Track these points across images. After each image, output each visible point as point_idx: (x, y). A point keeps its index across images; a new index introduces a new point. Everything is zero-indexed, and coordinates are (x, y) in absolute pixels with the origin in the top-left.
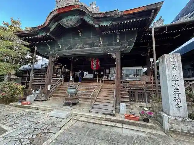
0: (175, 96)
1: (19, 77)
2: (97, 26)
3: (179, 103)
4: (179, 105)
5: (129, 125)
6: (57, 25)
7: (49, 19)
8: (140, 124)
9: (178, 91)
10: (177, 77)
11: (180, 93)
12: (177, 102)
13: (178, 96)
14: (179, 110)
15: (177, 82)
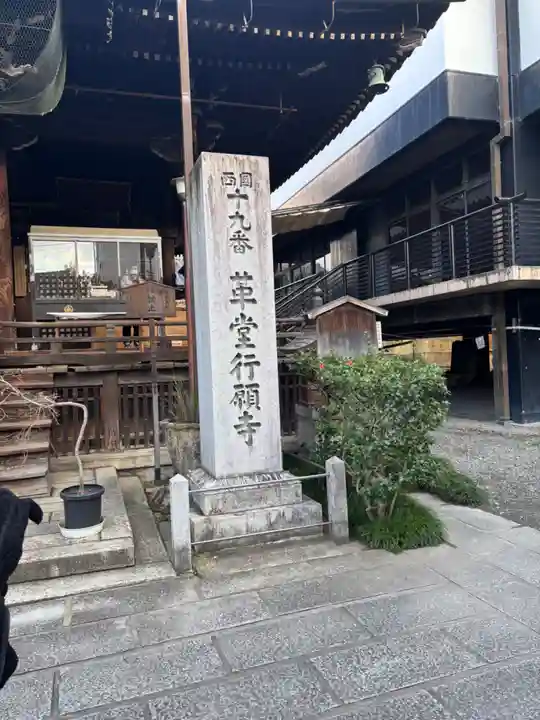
0: (239, 377)
3: (252, 410)
4: (251, 417)
9: (249, 351)
10: (250, 283)
11: (257, 363)
12: (245, 407)
13: (251, 376)
14: (250, 443)
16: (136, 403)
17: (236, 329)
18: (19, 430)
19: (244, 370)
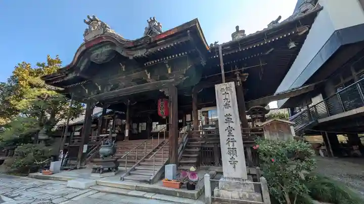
0: (229, 146)
1: (50, 137)
2: (131, 58)
3: (234, 157)
4: (234, 159)
5: (164, 194)
6: (88, 62)
7: (77, 56)
8: (179, 192)
9: (232, 137)
10: (231, 117)
11: (236, 141)
12: (232, 155)
13: (233, 145)
14: (234, 167)
15: (231, 125)
16: (208, 153)
17: (227, 131)
18: (189, 157)
19: (231, 144)
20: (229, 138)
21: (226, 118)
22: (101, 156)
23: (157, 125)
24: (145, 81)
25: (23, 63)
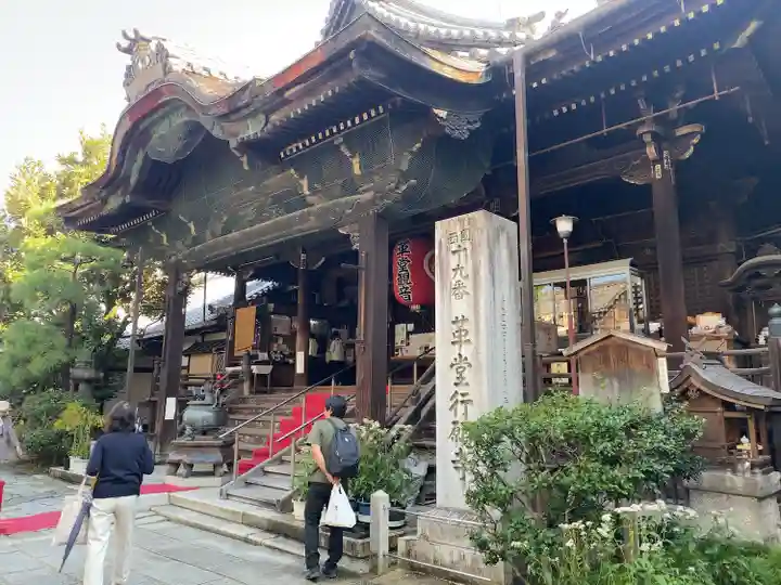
0: (456, 414)
6: (144, 162)
9: (464, 389)
10: (466, 326)
11: (470, 401)
12: (460, 444)
13: (466, 414)
14: (464, 479)
15: (465, 350)
17: (454, 368)
19: (460, 408)
20: (456, 392)
21: (455, 327)
22: (188, 430)
23: (408, 333)
24: (303, 203)
25: (26, 160)
